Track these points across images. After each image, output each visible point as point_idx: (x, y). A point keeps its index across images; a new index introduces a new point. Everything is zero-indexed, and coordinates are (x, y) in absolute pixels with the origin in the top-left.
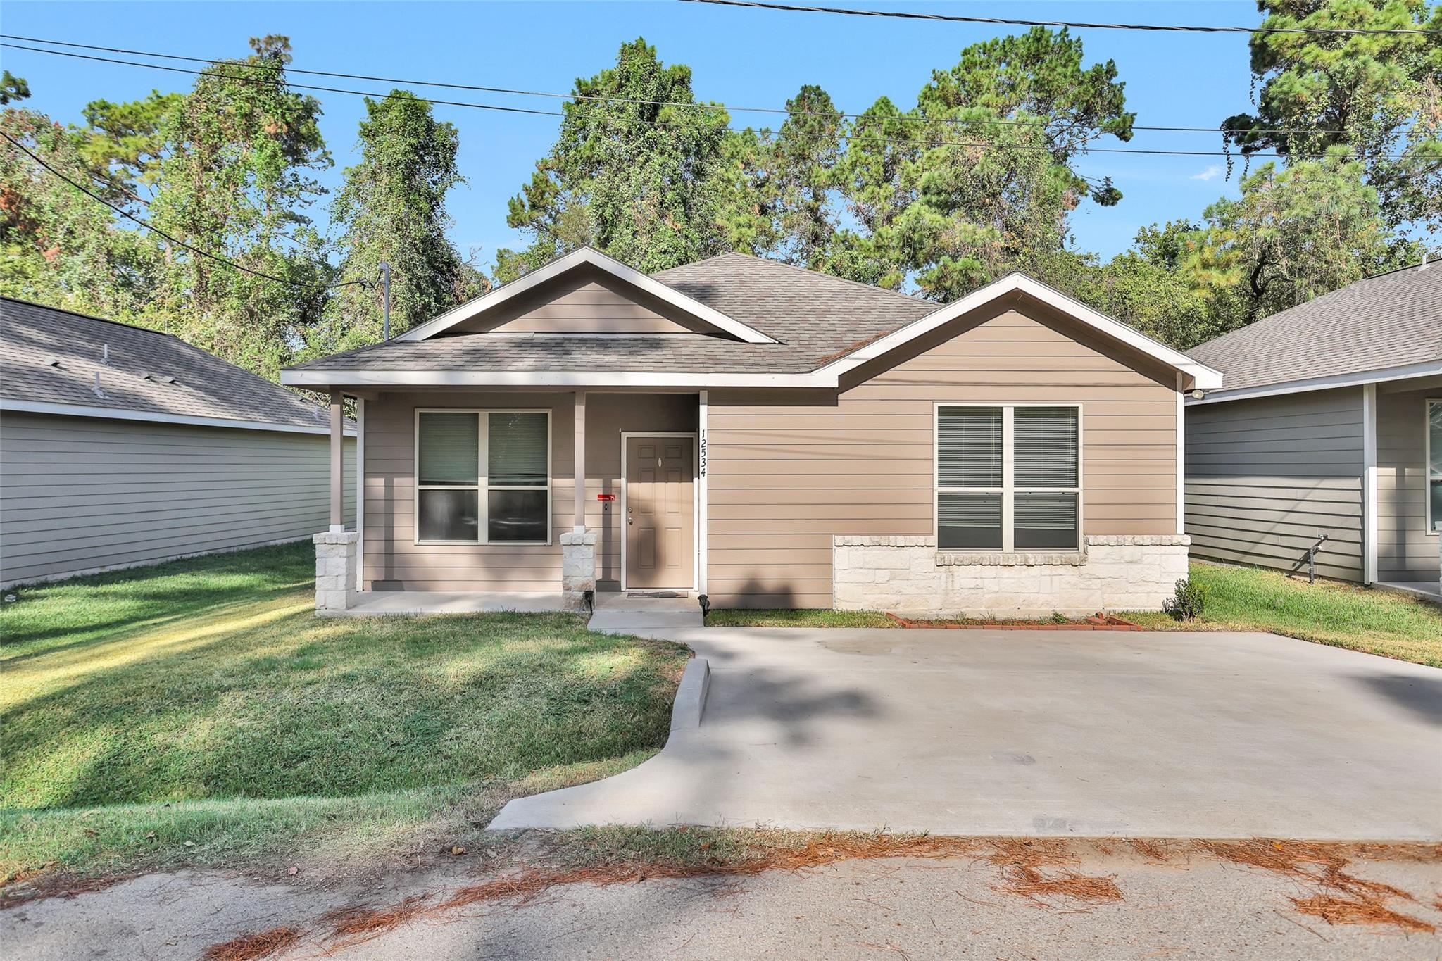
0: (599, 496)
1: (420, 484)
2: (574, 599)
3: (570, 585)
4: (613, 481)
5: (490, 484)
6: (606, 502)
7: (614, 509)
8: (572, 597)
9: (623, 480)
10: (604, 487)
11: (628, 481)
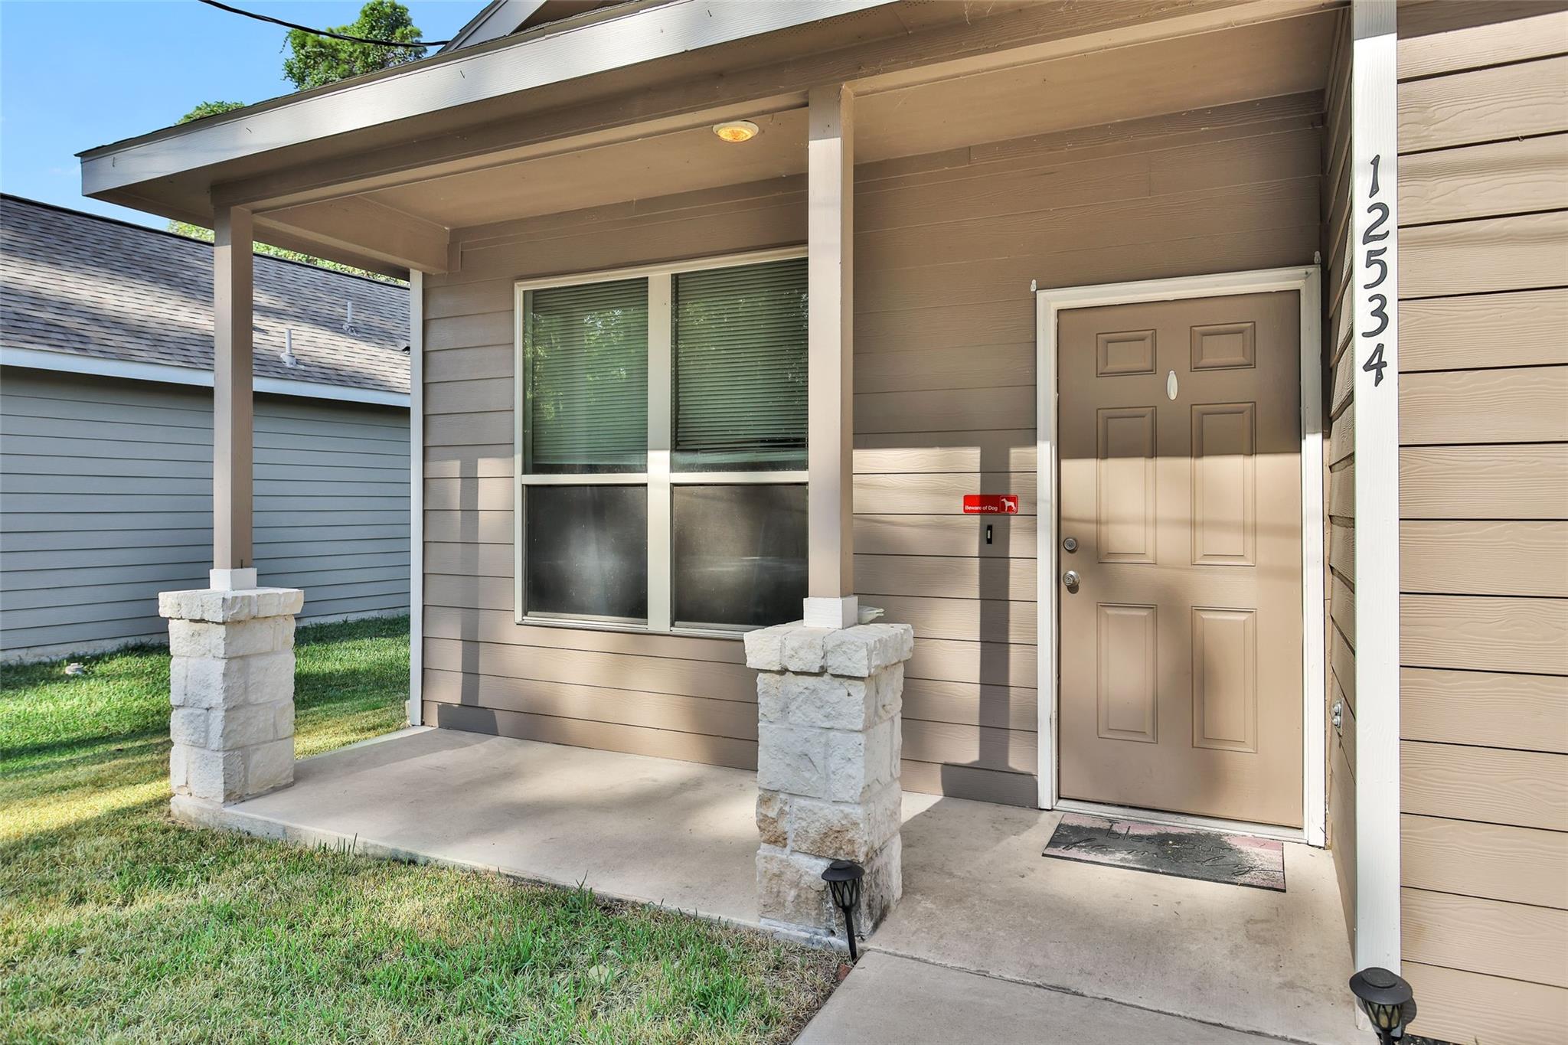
0: (968, 500)
1: (525, 472)
2: (796, 884)
3: (784, 825)
4: (1015, 452)
5: (675, 467)
6: (991, 519)
7: (1017, 545)
8: (789, 875)
9: (1044, 451)
10: (985, 471)
11: (1063, 452)
